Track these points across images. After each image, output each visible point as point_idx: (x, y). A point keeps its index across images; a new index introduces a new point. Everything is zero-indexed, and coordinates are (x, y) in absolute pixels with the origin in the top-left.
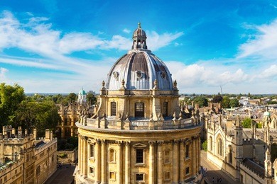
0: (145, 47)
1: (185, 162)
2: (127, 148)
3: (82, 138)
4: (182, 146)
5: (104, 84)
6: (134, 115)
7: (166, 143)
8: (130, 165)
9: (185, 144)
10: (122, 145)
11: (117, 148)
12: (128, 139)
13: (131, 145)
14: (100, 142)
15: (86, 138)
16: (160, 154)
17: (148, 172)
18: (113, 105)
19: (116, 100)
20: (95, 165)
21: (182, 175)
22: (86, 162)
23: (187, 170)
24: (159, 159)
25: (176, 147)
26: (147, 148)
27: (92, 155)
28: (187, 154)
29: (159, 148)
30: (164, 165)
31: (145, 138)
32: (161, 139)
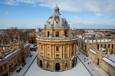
0: (59, 13)
1: (72, 51)
2: (53, 47)
3: (38, 43)
4: (71, 46)
5: (45, 25)
6: (55, 36)
7: (66, 44)
8: (55, 52)
9: (72, 45)
10: (52, 45)
11: (50, 46)
12: (54, 44)
13: (54, 45)
14: (44, 44)
15: (40, 43)
16: (64, 48)
17: (60, 54)
18: (48, 32)
19: (49, 31)
20: (43, 52)
21: (71, 55)
22: (40, 51)
23: (72, 53)
24: (64, 50)
25: (69, 46)
26: (60, 46)
27: (42, 48)
28: (72, 48)
29: (64, 46)
30: (65, 52)
31: (59, 43)
32: (64, 44)
